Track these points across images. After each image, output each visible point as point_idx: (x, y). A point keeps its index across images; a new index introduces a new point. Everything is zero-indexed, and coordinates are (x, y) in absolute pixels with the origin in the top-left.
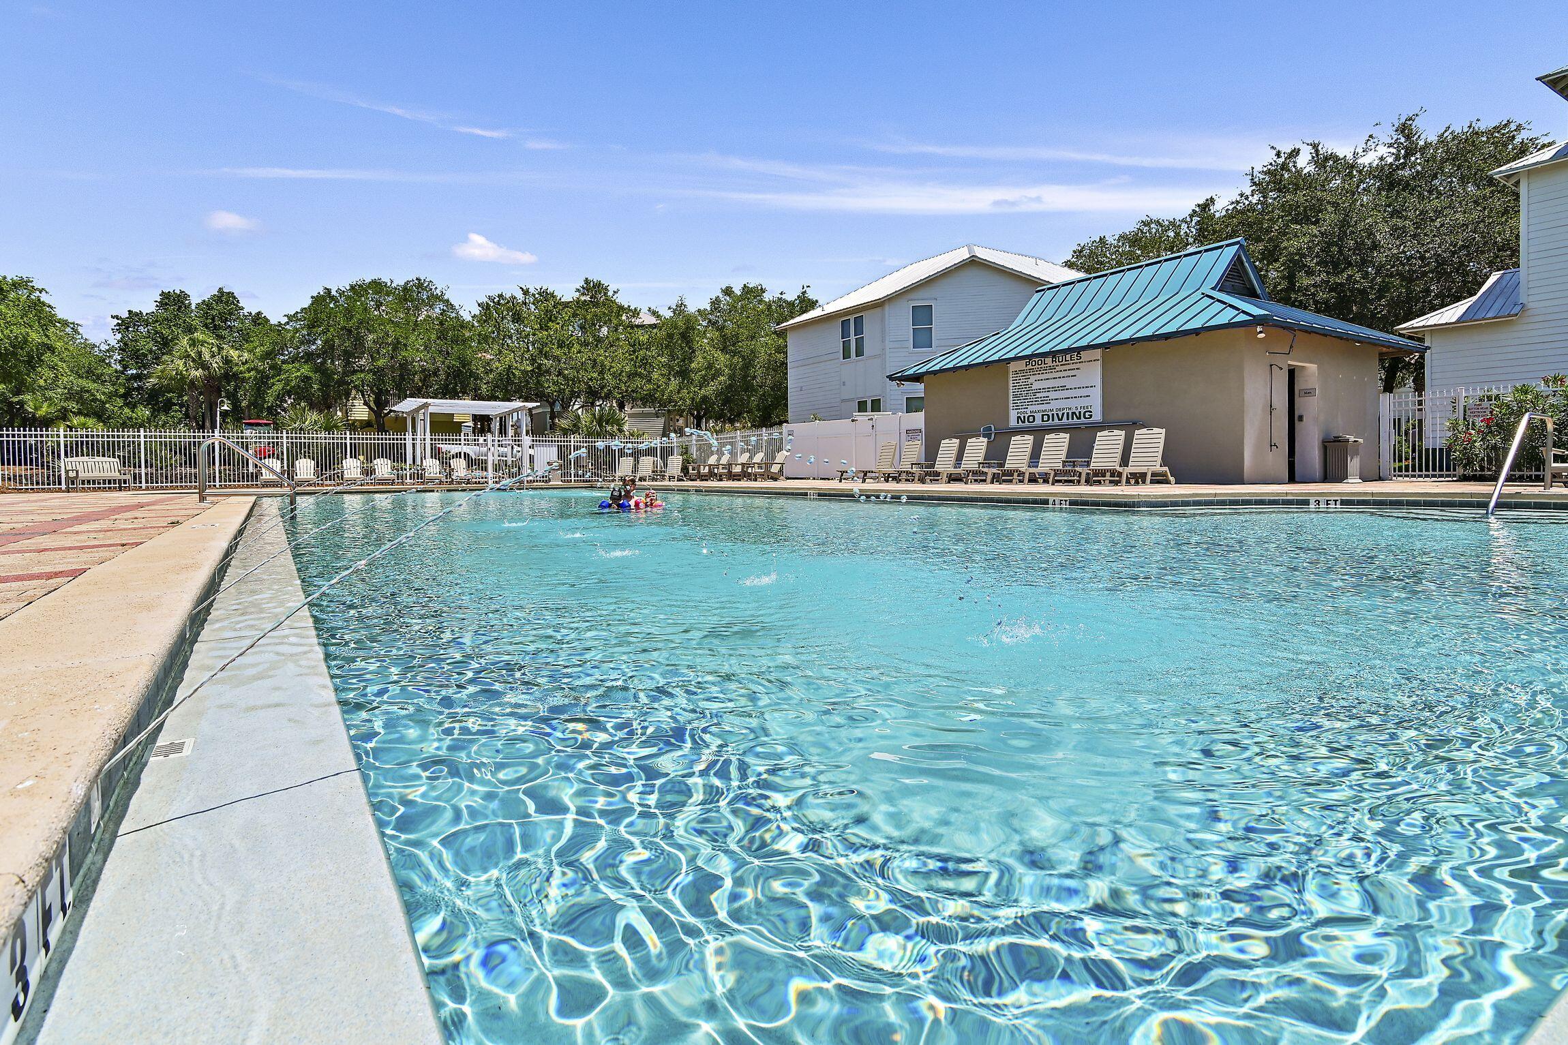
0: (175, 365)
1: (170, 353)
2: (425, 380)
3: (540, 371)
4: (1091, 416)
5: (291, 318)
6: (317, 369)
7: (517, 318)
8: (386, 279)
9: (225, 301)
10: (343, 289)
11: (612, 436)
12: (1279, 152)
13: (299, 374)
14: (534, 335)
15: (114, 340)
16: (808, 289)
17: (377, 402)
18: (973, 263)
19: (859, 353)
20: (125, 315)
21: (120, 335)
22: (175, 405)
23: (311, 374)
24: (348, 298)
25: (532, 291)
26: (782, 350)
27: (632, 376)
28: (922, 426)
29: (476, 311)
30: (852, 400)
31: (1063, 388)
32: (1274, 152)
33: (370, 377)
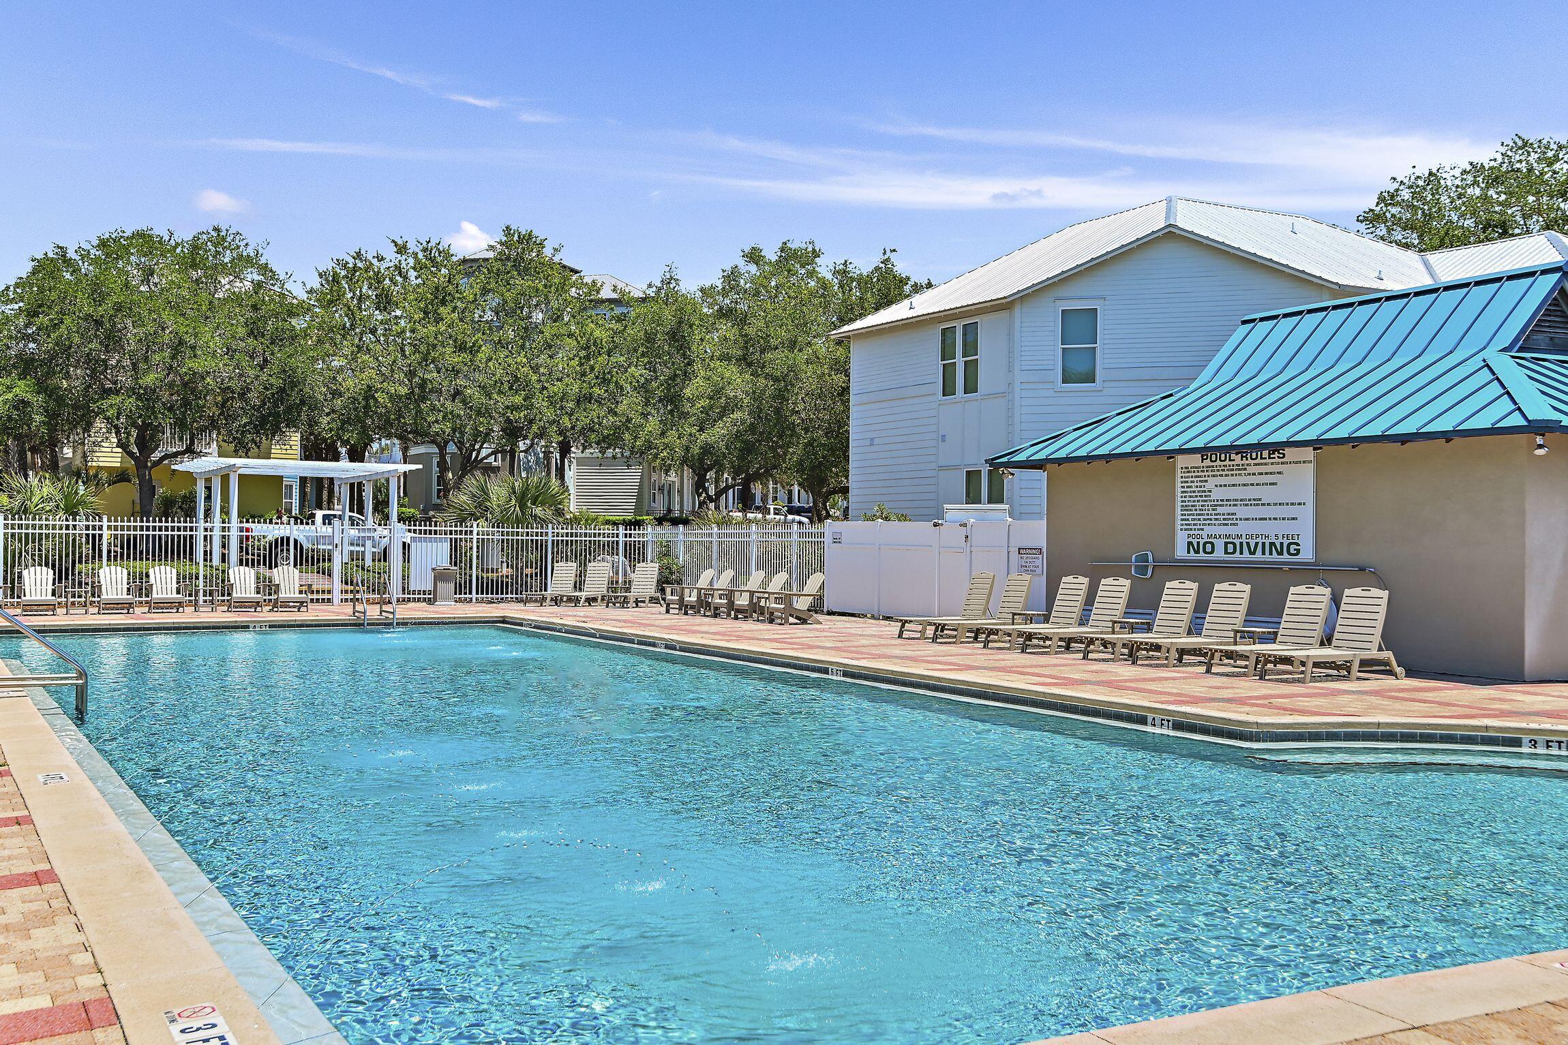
2: (223, 405)
3: (423, 391)
4: (1298, 551)
6: (41, 387)
7: (386, 301)
8: (160, 231)
10: (87, 246)
11: (543, 522)
13: (10, 395)
14: (413, 331)
16: (893, 256)
17: (141, 443)
18: (1171, 235)
19: (971, 387)
23: (28, 397)
24: (96, 261)
25: (412, 247)
26: (842, 367)
27: (584, 399)
28: (1043, 544)
29: (315, 283)
30: (956, 467)
31: (1257, 502)
33: (131, 403)
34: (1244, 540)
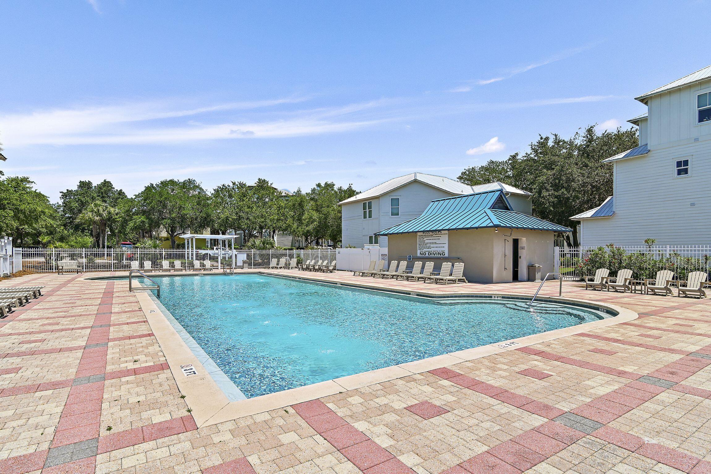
0: (88, 214)
1: (86, 209)
3: (240, 218)
4: (445, 254)
5: (137, 196)
6: (147, 218)
7: (230, 196)
8: (176, 180)
9: (107, 184)
10: (158, 184)
11: (269, 249)
12: (542, 137)
13: (140, 220)
14: (237, 203)
15: (61, 202)
16: (352, 185)
17: (172, 231)
18: (415, 181)
19: (370, 217)
20: (65, 191)
21: (63, 200)
22: (86, 230)
23: (144, 220)
24: (160, 187)
25: (237, 183)
26: (340, 212)
27: (278, 220)
28: (387, 253)
29: (213, 192)
30: (367, 235)
32: (540, 137)
33: (169, 221)
34: (433, 252)
